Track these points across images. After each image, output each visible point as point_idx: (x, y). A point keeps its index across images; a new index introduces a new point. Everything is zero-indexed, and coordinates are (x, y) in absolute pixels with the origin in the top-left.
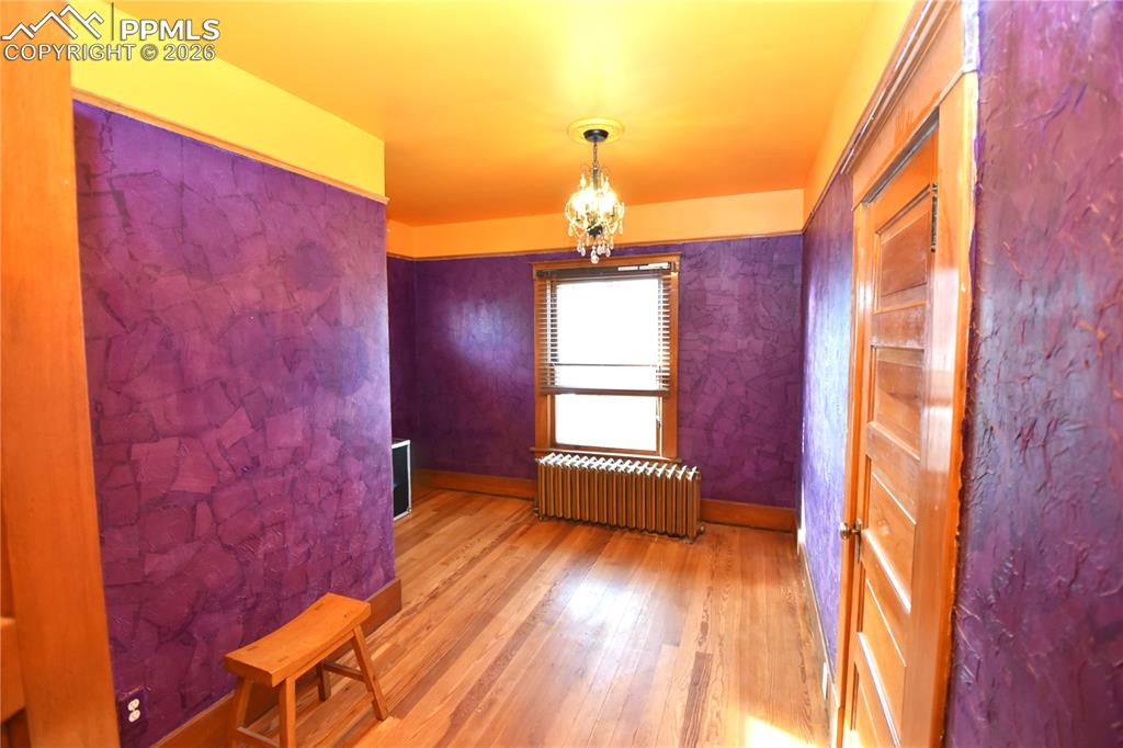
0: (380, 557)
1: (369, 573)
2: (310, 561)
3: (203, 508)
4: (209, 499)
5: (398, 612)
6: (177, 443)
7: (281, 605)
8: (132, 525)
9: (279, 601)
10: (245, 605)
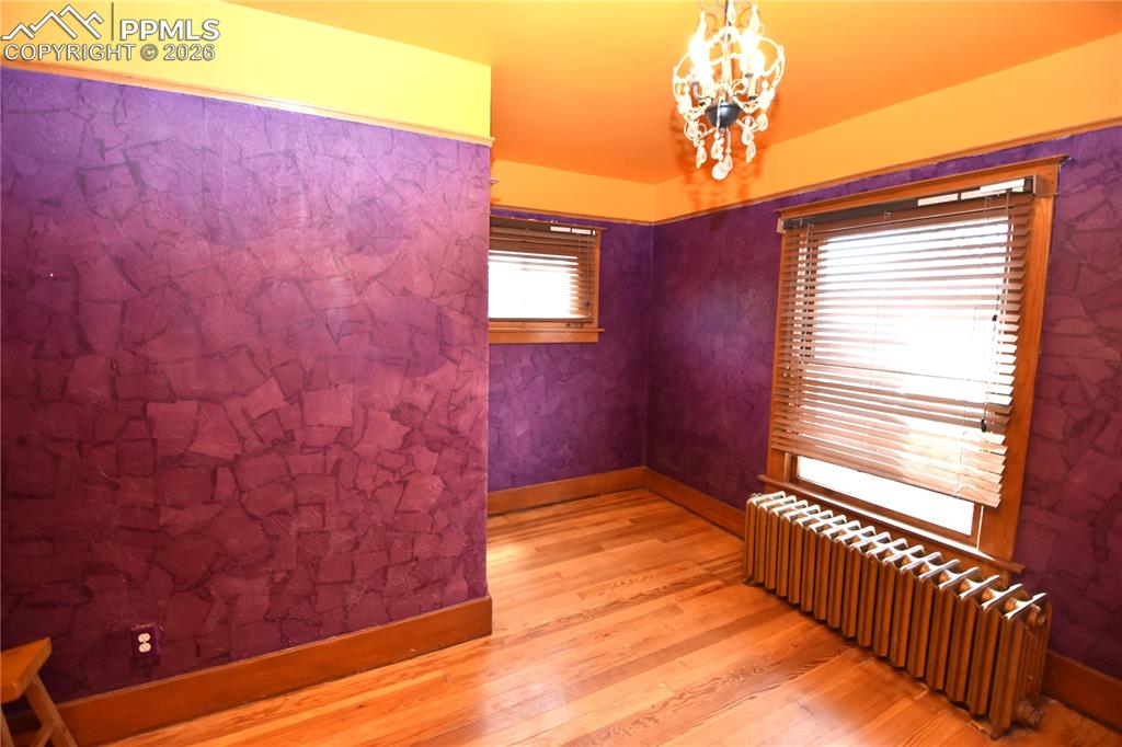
0: (462, 567)
1: (443, 582)
2: (357, 552)
3: (224, 474)
4: (233, 465)
5: (484, 636)
6: (195, 406)
7: (318, 588)
8: (147, 476)
9: (315, 585)
10: (272, 579)
